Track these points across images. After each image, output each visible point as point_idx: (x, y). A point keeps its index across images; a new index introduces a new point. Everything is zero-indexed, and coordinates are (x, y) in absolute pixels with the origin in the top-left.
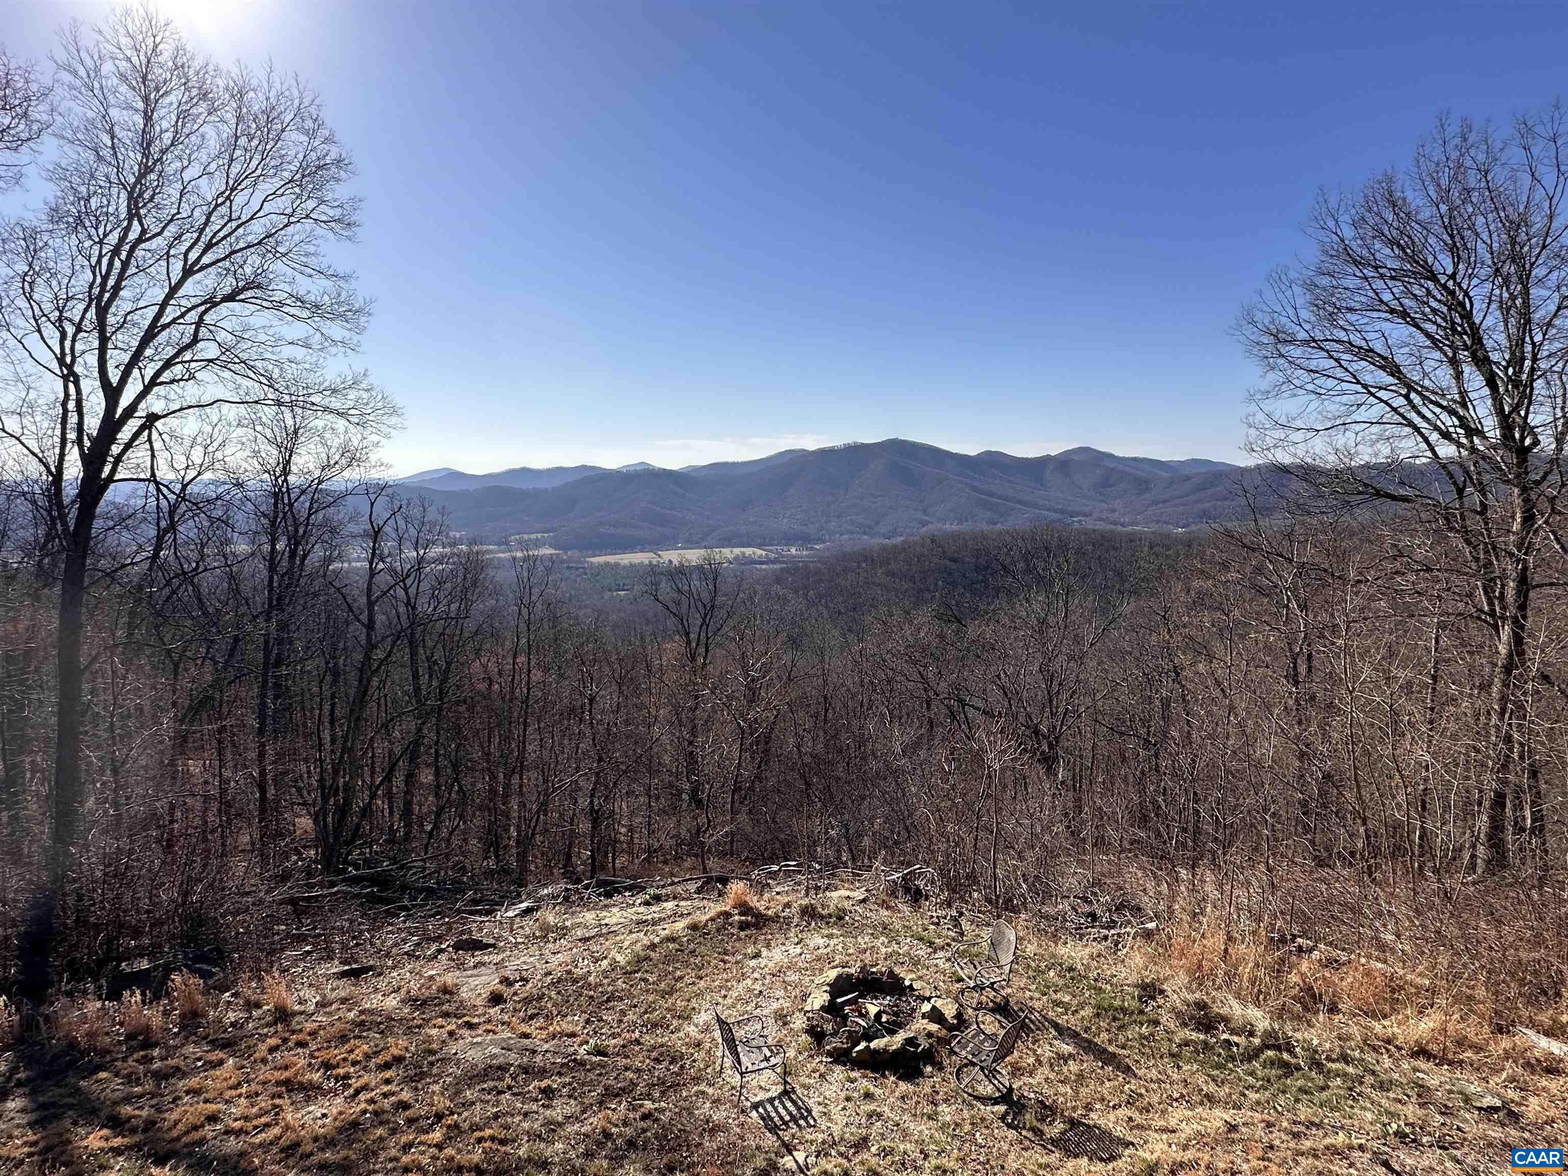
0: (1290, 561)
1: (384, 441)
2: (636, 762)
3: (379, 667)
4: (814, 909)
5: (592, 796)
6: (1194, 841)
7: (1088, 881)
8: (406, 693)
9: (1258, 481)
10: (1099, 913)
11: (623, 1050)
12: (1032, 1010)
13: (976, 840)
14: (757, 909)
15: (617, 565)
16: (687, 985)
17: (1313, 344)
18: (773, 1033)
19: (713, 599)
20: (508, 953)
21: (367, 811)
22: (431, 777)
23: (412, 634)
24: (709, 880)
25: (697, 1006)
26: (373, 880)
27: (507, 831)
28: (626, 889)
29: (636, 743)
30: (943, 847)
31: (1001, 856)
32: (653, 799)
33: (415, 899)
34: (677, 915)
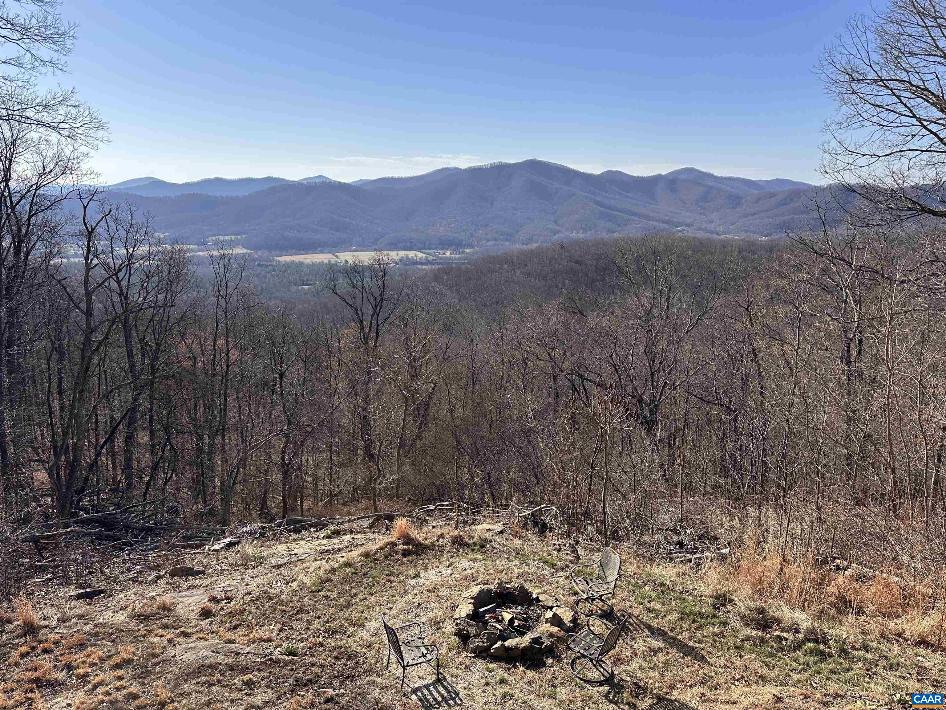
0: (851, 264)
1: (92, 152)
2: (319, 425)
3: (98, 347)
4: (462, 539)
5: (283, 452)
6: (762, 486)
7: (678, 517)
8: (122, 369)
9: (828, 198)
10: (685, 541)
11: (310, 650)
12: (630, 615)
13: (590, 485)
14: (417, 540)
15: (301, 264)
16: (361, 601)
17: (881, 83)
18: (429, 636)
19: (382, 293)
20: (215, 578)
21: (93, 466)
22: (146, 439)
23: (126, 320)
24: (378, 518)
25: (368, 616)
26: (101, 522)
27: (212, 481)
28: (311, 526)
29: (319, 409)
30: (564, 490)
31: (609, 498)
32: (334, 455)
33: (136, 537)
34: (353, 546)
